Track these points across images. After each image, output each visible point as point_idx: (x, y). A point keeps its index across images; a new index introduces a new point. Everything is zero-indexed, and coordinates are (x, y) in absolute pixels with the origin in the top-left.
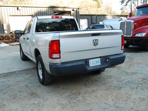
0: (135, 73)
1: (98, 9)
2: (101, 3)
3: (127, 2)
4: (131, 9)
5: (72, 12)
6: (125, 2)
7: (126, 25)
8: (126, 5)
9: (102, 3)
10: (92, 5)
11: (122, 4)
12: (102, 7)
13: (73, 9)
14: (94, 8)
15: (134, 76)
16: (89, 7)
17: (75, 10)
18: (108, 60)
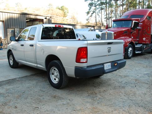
0: (127, 76)
1: (64, 18)
2: (66, 12)
3: (92, 14)
4: (96, 20)
5: (45, 20)
6: (90, 13)
7: (106, 35)
8: (91, 16)
9: (68, 13)
10: (58, 14)
11: (87, 15)
12: (68, 17)
13: (46, 17)
14: (60, 17)
15: (127, 78)
16: (55, 16)
17: (48, 18)
18: (116, 64)
